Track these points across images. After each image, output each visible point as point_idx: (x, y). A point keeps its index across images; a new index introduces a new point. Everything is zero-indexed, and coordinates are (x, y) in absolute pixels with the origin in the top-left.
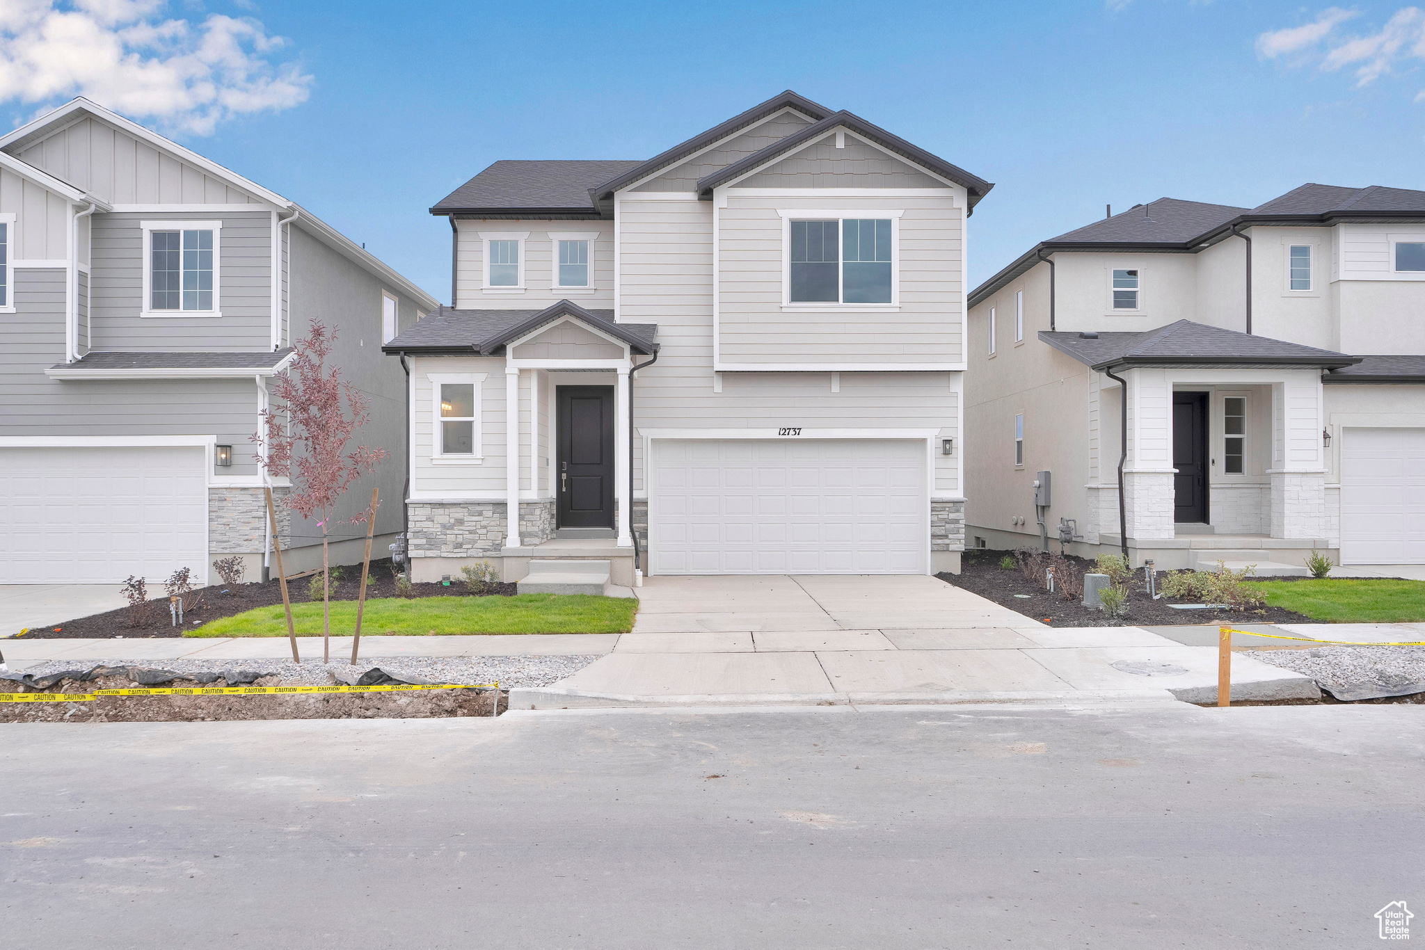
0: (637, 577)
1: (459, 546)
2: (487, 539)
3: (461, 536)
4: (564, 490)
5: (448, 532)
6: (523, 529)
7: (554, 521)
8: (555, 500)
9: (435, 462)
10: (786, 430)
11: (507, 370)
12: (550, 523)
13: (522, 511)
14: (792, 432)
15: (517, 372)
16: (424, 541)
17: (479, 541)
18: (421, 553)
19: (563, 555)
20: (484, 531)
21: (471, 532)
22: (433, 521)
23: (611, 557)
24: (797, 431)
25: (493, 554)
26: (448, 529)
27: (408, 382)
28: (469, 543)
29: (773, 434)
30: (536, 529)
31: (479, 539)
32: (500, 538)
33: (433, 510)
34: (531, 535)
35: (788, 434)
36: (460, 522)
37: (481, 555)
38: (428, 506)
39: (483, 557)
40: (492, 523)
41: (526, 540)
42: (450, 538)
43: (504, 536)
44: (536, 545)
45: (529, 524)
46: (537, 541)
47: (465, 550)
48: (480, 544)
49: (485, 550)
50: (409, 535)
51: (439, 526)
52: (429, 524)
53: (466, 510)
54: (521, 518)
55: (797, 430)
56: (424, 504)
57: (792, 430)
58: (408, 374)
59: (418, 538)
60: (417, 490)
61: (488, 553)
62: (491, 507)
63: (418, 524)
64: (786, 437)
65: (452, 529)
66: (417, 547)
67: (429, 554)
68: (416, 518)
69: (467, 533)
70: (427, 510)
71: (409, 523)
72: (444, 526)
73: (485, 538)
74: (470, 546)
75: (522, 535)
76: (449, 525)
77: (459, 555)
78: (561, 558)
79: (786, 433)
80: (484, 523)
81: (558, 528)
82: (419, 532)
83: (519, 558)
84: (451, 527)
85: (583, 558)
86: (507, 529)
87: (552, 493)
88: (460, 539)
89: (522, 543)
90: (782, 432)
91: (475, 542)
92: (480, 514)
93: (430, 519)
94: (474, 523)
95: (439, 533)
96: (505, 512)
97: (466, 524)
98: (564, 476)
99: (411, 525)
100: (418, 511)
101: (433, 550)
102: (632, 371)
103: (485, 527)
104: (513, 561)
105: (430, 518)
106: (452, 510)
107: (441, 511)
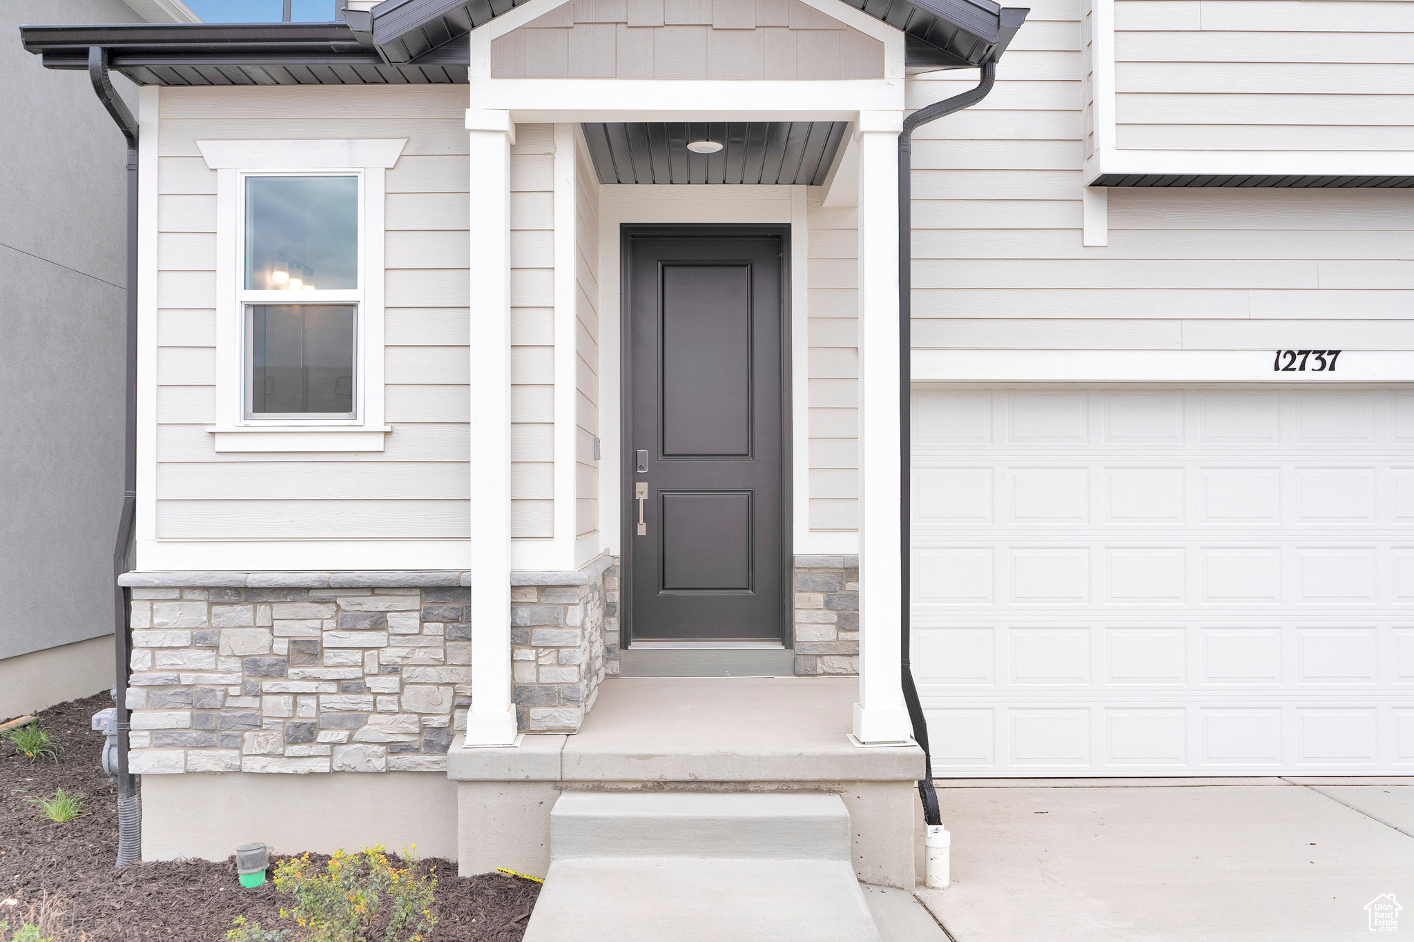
0: (932, 853)
1: (303, 733)
2: (401, 711)
3: (312, 702)
4: (642, 530)
5: (267, 685)
6: (527, 675)
7: (615, 623)
8: (617, 563)
9: (222, 444)
10: (1295, 357)
11: (473, 118)
12: (604, 632)
13: (524, 614)
14: (1312, 361)
15: (505, 123)
16: (182, 717)
17: (373, 718)
18: (173, 759)
19: (669, 777)
20: (391, 683)
21: (345, 686)
22: (215, 647)
23: (840, 782)
24: (1329, 359)
25: (424, 761)
26: (266, 675)
27: (133, 168)
28: (339, 725)
29: (1259, 368)
30: (570, 675)
31: (375, 711)
32: (446, 707)
33: (216, 609)
34: (553, 695)
35: (1302, 368)
36: (309, 650)
37: (379, 764)
38: (196, 595)
39: (389, 772)
40: (420, 656)
41: (536, 713)
42: (276, 706)
43: (458, 701)
44: (569, 732)
45: (547, 658)
46: (570, 716)
47: (326, 750)
48: (379, 728)
49: (395, 748)
50: (133, 697)
51: (235, 664)
52: (203, 658)
53: (327, 611)
54: (520, 635)
55: (1328, 357)
56: (183, 590)
57: (1312, 357)
58: (133, 140)
59: (161, 705)
60: (162, 540)
61: (406, 760)
62: (413, 601)
63: (164, 659)
64: (1289, 376)
65: (282, 674)
66: (162, 737)
67: (203, 760)
68: (158, 639)
69: (333, 688)
70: (196, 612)
71: (134, 653)
72: (253, 666)
73: (395, 708)
74: (342, 735)
75: (521, 696)
76: (270, 660)
77: (303, 767)
78: (660, 786)
79: (1297, 364)
80: (391, 655)
81: (624, 644)
82: (164, 686)
83: (512, 787)
84: (278, 669)
85: (742, 787)
86: (469, 675)
87: (610, 540)
88: (308, 709)
89: (522, 723)
90: (1283, 363)
91: (356, 719)
92: (378, 622)
93: (205, 641)
94: (356, 657)
95: (234, 691)
96: (464, 616)
97: (329, 658)
98: (642, 490)
99: (139, 660)
100: (167, 613)
101: (213, 746)
102: (912, 122)
103: (394, 670)
104: (491, 798)
105: (204, 638)
106: (283, 609)
107: (242, 612)
